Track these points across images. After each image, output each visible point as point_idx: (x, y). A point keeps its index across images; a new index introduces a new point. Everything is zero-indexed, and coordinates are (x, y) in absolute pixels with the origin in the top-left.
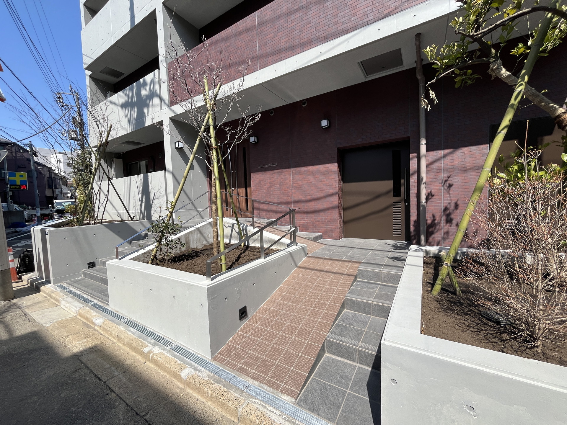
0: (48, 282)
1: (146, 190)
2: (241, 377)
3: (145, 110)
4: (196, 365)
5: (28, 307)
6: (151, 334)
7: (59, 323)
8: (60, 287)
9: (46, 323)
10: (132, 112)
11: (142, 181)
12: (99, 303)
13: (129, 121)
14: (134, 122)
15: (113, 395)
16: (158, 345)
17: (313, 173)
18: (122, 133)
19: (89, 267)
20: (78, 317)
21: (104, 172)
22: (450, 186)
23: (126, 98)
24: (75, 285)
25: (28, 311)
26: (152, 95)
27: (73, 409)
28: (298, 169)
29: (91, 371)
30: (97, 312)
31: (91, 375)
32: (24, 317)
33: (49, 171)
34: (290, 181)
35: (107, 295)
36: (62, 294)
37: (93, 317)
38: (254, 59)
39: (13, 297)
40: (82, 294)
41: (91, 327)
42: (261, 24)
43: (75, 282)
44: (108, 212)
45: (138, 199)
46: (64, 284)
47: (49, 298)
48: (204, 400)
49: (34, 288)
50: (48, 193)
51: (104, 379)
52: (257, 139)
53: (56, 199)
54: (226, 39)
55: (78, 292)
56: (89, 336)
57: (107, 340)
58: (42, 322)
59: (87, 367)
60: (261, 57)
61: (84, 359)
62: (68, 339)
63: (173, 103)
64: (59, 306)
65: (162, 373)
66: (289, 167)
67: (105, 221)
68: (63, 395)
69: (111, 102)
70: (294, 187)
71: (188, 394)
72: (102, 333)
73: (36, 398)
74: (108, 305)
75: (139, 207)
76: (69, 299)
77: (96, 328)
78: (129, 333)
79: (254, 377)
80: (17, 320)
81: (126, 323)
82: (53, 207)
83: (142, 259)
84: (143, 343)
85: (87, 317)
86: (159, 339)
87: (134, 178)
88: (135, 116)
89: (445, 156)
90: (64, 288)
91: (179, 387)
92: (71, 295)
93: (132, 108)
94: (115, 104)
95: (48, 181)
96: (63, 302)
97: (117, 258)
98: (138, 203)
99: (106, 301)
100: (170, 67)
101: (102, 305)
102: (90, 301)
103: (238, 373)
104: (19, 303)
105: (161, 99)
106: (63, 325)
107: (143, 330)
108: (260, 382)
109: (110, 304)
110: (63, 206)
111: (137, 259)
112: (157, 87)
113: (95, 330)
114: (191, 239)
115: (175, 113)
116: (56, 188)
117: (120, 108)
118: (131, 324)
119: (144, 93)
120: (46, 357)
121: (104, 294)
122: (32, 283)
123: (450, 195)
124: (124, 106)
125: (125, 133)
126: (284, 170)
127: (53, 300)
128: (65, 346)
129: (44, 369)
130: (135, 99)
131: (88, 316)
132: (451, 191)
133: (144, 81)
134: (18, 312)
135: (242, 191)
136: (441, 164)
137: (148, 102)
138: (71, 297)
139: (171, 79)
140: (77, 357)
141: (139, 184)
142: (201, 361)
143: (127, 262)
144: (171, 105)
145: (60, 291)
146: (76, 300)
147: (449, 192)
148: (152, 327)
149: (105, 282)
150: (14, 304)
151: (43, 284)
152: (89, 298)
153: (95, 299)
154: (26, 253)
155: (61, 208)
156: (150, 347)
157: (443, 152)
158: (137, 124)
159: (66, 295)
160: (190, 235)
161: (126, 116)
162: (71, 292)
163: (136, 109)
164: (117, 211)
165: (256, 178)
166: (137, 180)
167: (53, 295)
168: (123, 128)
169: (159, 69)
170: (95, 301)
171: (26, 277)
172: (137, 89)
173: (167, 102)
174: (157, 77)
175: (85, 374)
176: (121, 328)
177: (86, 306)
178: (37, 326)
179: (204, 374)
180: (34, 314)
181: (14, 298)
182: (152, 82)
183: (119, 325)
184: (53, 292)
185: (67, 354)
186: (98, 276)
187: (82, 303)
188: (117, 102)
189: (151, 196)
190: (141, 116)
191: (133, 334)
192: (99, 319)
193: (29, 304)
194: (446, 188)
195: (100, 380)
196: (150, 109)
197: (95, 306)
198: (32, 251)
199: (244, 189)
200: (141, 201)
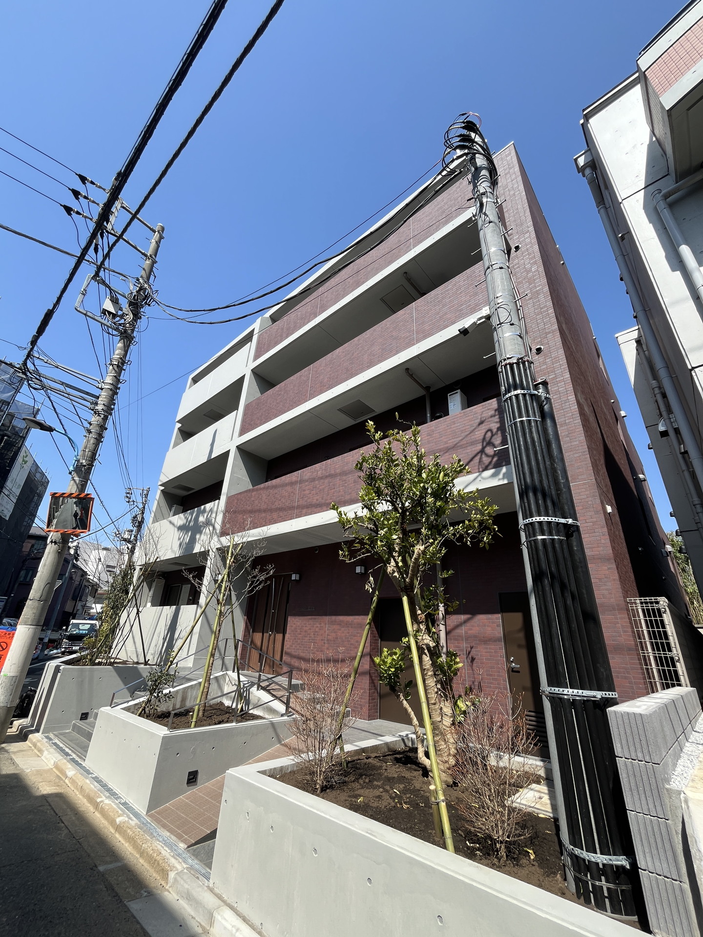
0: (37, 731)
1: (173, 627)
2: (160, 829)
3: (198, 536)
4: (131, 816)
5: (14, 753)
6: (109, 790)
7: (38, 771)
8: (47, 737)
9: (27, 769)
10: (186, 536)
11: (172, 614)
12: (77, 759)
13: (180, 545)
14: (184, 546)
15: (63, 825)
16: (111, 798)
17: (348, 625)
18: (170, 555)
19: (81, 719)
20: (54, 769)
21: (136, 604)
22: (473, 659)
23: (185, 521)
24: (61, 737)
25: (13, 757)
26: (208, 523)
27: (34, 825)
28: (334, 618)
29: (52, 809)
30: (72, 765)
31: (51, 810)
32: (10, 761)
33: (82, 576)
34: (325, 632)
35: (86, 751)
36: (47, 744)
37: (67, 768)
38: (292, 508)
39: (3, 741)
40: (64, 748)
41: (62, 780)
42: (301, 482)
43: (61, 734)
44: (126, 649)
45: (162, 636)
46: (51, 736)
47: (33, 748)
48: (124, 842)
49: (23, 736)
50: (68, 608)
51: (60, 814)
52: (300, 577)
53: (74, 618)
54: (275, 487)
55: (61, 745)
56: (58, 786)
57: (72, 792)
58: (24, 767)
59: (50, 805)
60: (298, 507)
61: (49, 800)
62: (41, 784)
63: (223, 533)
64: (38, 756)
65: (103, 822)
66: (326, 615)
67: (118, 661)
68: (29, 817)
69: (170, 522)
70: (328, 640)
71: (116, 837)
72: (69, 785)
73: (12, 815)
74: (84, 760)
75: (161, 646)
76: (52, 750)
77: (67, 781)
78: (92, 786)
79: (171, 831)
80: (4, 762)
81: (93, 778)
82: (66, 630)
83: (132, 711)
84: (99, 794)
85: (62, 769)
86: (113, 794)
87: (166, 608)
88: (187, 541)
89: (465, 622)
90: (50, 739)
91: (111, 832)
92: (54, 747)
93: (187, 532)
94: (173, 524)
95: (76, 589)
96: (46, 753)
97: (110, 706)
98: (161, 641)
99: (83, 756)
100: (229, 499)
101: (79, 760)
102: (70, 755)
103: (160, 826)
104: (7, 748)
105: (214, 528)
106: (39, 773)
107: (104, 786)
108: (172, 833)
109: (86, 759)
110: (79, 629)
111: (127, 709)
112: (214, 515)
113: (64, 782)
114: (189, 694)
115: (222, 544)
116: (80, 600)
117: (176, 529)
118: (97, 780)
119: (202, 519)
120: (22, 793)
121: (84, 749)
122: (21, 730)
123: (473, 670)
124: (180, 528)
125: (173, 556)
126: (320, 617)
127: (36, 751)
128: (38, 789)
129: (20, 800)
130: (192, 524)
131: (64, 767)
132: (475, 665)
133: (205, 508)
134: (6, 755)
135: (279, 637)
136: (462, 631)
137: (202, 529)
138: (55, 749)
139: (227, 511)
140: (45, 798)
141: (169, 616)
142: (137, 815)
143: (118, 712)
144: (221, 537)
145: (46, 742)
146: (58, 751)
147: (472, 666)
148: (111, 785)
149: (89, 736)
150: (3, 748)
151: (32, 732)
152: (70, 752)
153: (75, 753)
154: (29, 692)
155: (75, 633)
156: (104, 798)
157: (463, 617)
158: (186, 549)
159: (50, 746)
160: (189, 690)
161: (179, 539)
162: (55, 744)
163: (190, 534)
164: (136, 648)
165: (294, 623)
166: (168, 611)
167: (39, 744)
168: (173, 551)
169: (219, 499)
170: (74, 756)
171: (17, 723)
172: (196, 515)
173: (218, 532)
174: (216, 507)
175: (47, 809)
176: (88, 781)
177: (65, 759)
178: (19, 770)
179: (134, 822)
180: (18, 760)
181: (4, 743)
182: (211, 510)
183: (86, 779)
184: (39, 741)
185: (38, 794)
186: (86, 730)
187: (62, 756)
188: (176, 524)
189: (176, 636)
190: (193, 541)
191: (95, 787)
192: (71, 771)
193: (15, 750)
194: (469, 661)
195: (57, 814)
196: (202, 535)
197: (73, 760)
198: (35, 692)
199: (282, 635)
200: (165, 639)
